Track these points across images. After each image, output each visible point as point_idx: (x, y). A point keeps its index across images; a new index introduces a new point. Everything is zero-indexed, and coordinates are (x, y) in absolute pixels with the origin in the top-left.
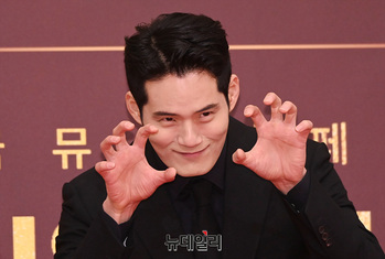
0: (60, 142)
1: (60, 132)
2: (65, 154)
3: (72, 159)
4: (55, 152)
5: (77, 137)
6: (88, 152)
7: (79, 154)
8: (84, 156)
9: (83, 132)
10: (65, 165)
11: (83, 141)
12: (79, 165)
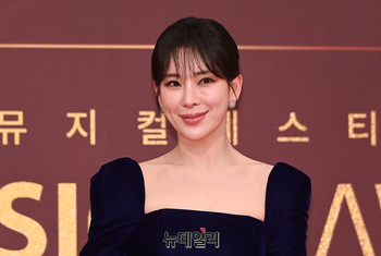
2: (5, 132)
3: (11, 136)
5: (15, 118)
6: (24, 131)
7: (17, 132)
8: (21, 134)
9: (20, 114)
10: (5, 141)
11: (20, 122)
12: (17, 142)
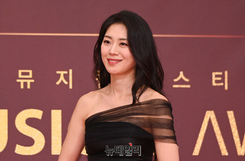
0: (20, 76)
1: (20, 72)
2: (22, 81)
3: (25, 84)
4: (18, 81)
5: (28, 74)
6: (33, 81)
7: (29, 82)
8: (31, 83)
9: (30, 72)
10: (22, 87)
11: (31, 76)
12: (29, 87)
